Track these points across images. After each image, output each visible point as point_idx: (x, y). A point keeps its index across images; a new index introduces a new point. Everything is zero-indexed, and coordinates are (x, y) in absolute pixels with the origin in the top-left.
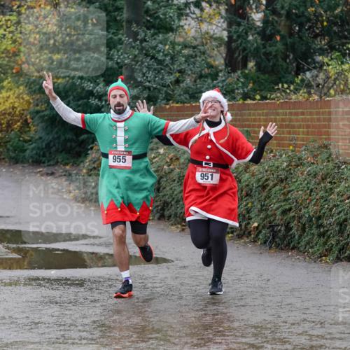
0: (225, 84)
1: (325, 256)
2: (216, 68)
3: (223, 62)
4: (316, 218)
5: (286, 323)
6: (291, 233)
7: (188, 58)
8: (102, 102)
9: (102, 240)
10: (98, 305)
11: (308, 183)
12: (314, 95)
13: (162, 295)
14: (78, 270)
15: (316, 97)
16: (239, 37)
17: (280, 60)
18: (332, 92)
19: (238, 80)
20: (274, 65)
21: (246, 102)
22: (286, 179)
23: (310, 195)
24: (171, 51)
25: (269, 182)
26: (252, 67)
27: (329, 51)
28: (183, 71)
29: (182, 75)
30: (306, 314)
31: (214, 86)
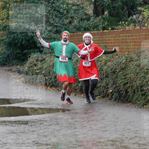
0: (93, 23)
1: (145, 105)
2: (89, 15)
3: (92, 12)
4: (140, 87)
5: (127, 138)
6: (128, 94)
7: (75, 10)
8: (33, 34)
9: (36, 102)
11: (136, 70)
13: (66, 127)
14: (25, 116)
15: (138, 28)
17: (120, 10)
18: (146, 24)
19: (100, 20)
20: (117, 12)
21: (104, 31)
22: (125, 68)
23: (137, 76)
24: (67, 8)
25: (117, 70)
26: (107, 14)
27: (144, 4)
28: (73, 17)
29: (73, 19)
30: (137, 133)
31: (88, 24)
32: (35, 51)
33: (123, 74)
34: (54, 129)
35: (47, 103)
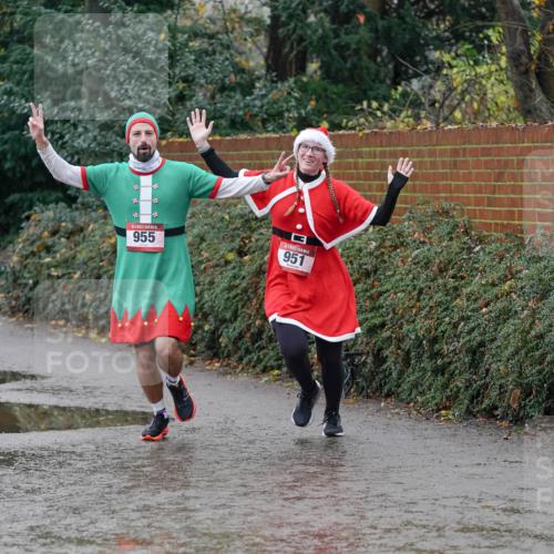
0: (266, 101)
1: (445, 408)
2: (251, 72)
3: (262, 62)
4: (429, 341)
5: (376, 528)
6: (385, 366)
7: (201, 55)
9: (46, 383)
10: (38, 498)
11: (414, 278)
12: (424, 121)
13: (153, 479)
15: (428, 125)
16: (291, 17)
17: (365, 58)
18: (458, 114)
19: (289, 94)
20: (355, 66)
22: (375, 272)
23: (418, 300)
26: (315, 72)
27: (453, 41)
28: (191, 78)
29: (189, 86)
30: (412, 512)
31: (247, 106)
32: (48, 200)
33: (367, 290)
34: (110, 487)
35: (85, 388)
